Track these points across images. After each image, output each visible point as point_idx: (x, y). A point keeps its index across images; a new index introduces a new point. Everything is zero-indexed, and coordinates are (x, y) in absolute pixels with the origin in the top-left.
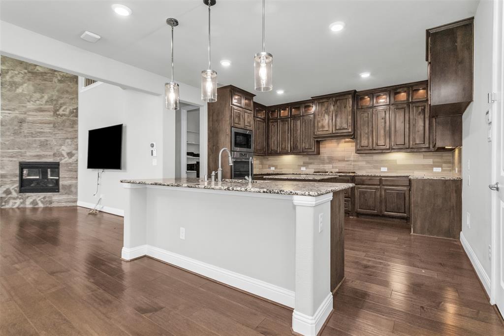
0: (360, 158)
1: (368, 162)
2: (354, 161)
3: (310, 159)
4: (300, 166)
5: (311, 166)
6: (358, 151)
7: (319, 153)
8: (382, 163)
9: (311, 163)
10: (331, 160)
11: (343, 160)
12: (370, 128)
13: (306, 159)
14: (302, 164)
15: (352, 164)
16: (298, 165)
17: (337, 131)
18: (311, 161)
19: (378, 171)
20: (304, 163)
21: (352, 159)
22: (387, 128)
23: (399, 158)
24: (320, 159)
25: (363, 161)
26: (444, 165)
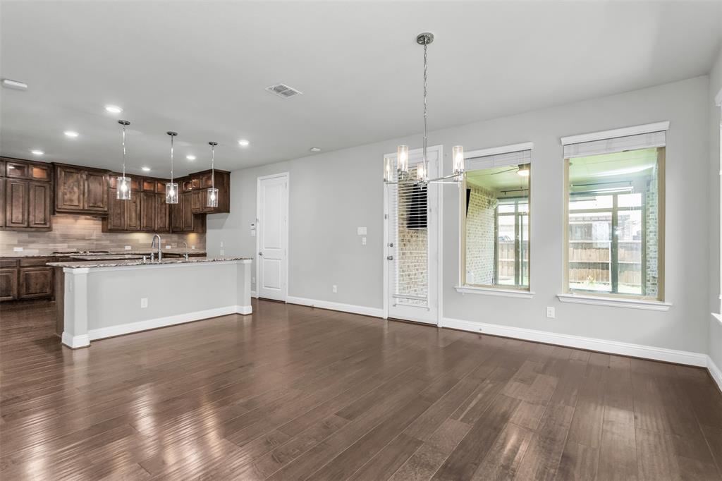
0: (104, 237)
1: (112, 241)
2: (97, 240)
3: (30, 236)
4: (11, 246)
5: (32, 246)
6: (105, 230)
7: (50, 229)
8: (127, 242)
9: (33, 242)
10: (66, 238)
11: (83, 238)
12: (122, 210)
13: (25, 237)
14: (16, 242)
15: (95, 243)
16: (8, 245)
17: (90, 208)
18: (34, 239)
19: (123, 249)
20: (19, 242)
21: (94, 237)
22: (138, 212)
23: (141, 238)
24: (48, 237)
25: (107, 240)
26: (173, 244)
